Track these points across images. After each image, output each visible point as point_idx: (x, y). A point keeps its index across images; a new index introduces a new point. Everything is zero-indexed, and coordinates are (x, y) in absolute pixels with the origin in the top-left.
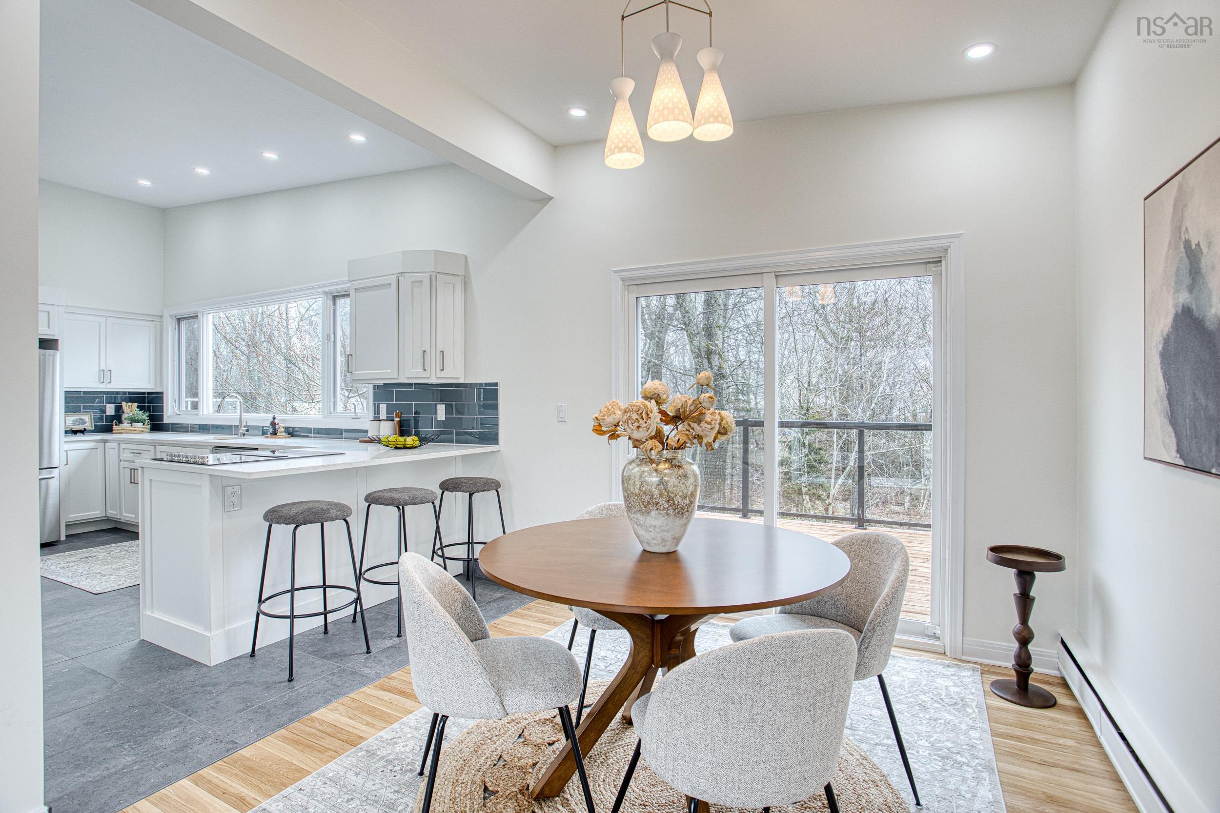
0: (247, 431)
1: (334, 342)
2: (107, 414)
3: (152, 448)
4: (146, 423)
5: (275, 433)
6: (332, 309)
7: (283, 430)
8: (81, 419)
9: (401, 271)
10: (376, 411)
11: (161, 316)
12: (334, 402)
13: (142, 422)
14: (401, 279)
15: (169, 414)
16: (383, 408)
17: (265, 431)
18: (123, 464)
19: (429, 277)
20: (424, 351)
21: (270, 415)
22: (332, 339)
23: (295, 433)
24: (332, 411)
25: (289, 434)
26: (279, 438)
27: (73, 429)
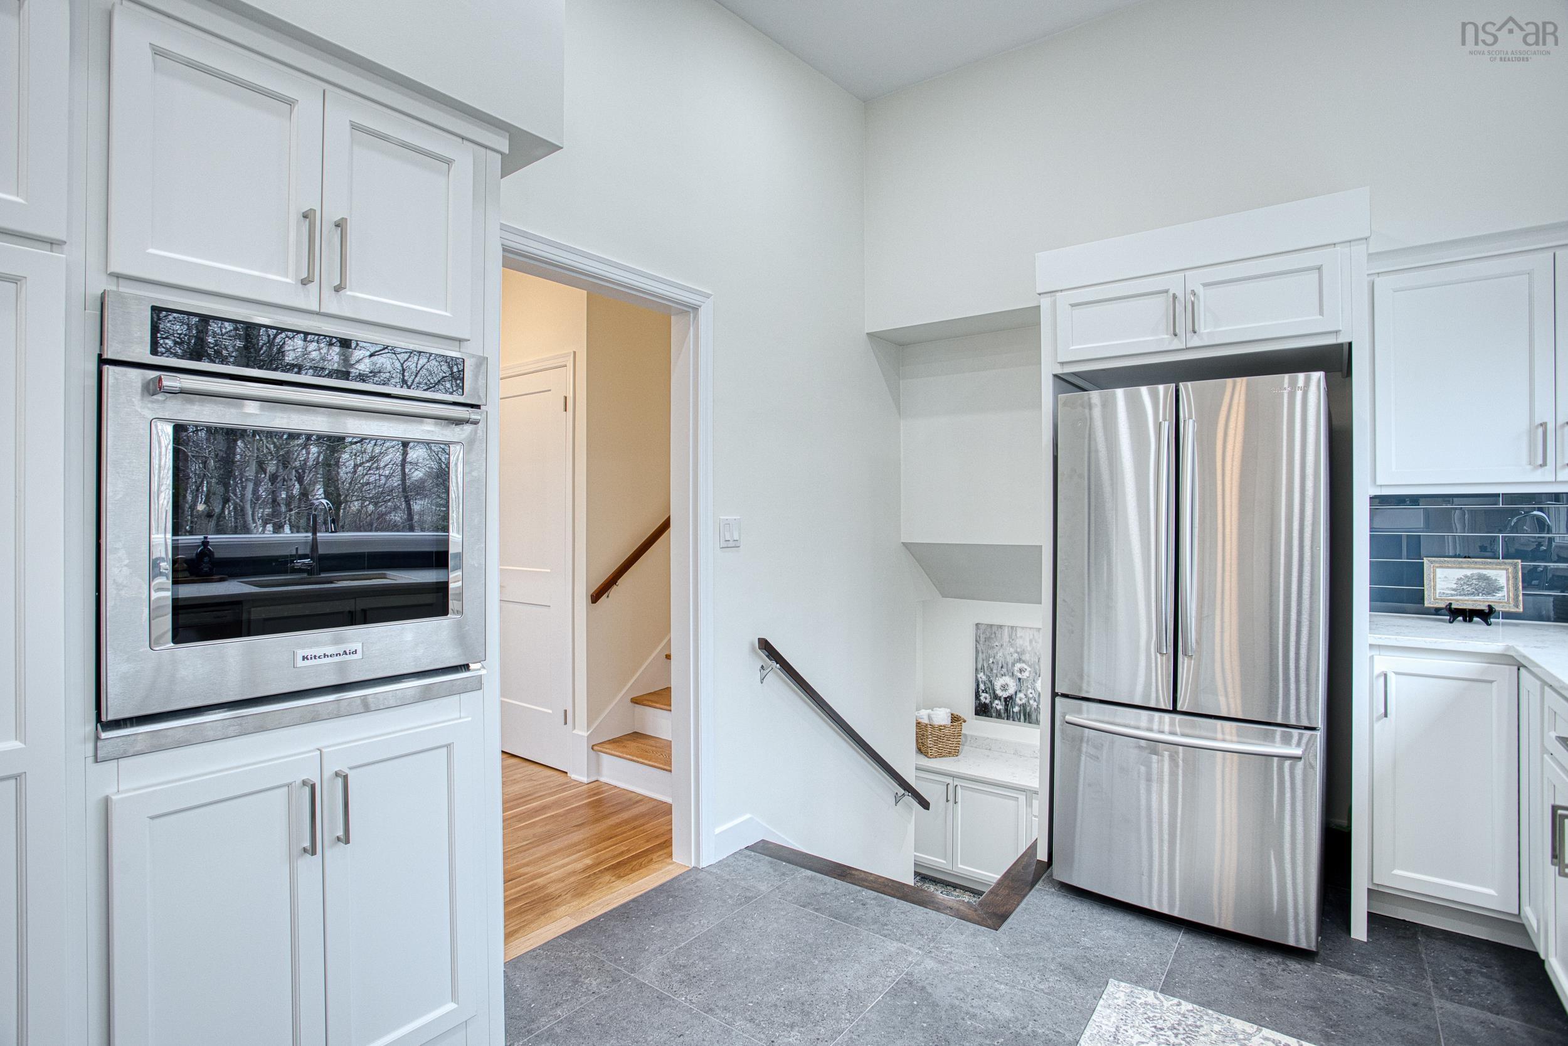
8: (1483, 579)
27: (1453, 606)
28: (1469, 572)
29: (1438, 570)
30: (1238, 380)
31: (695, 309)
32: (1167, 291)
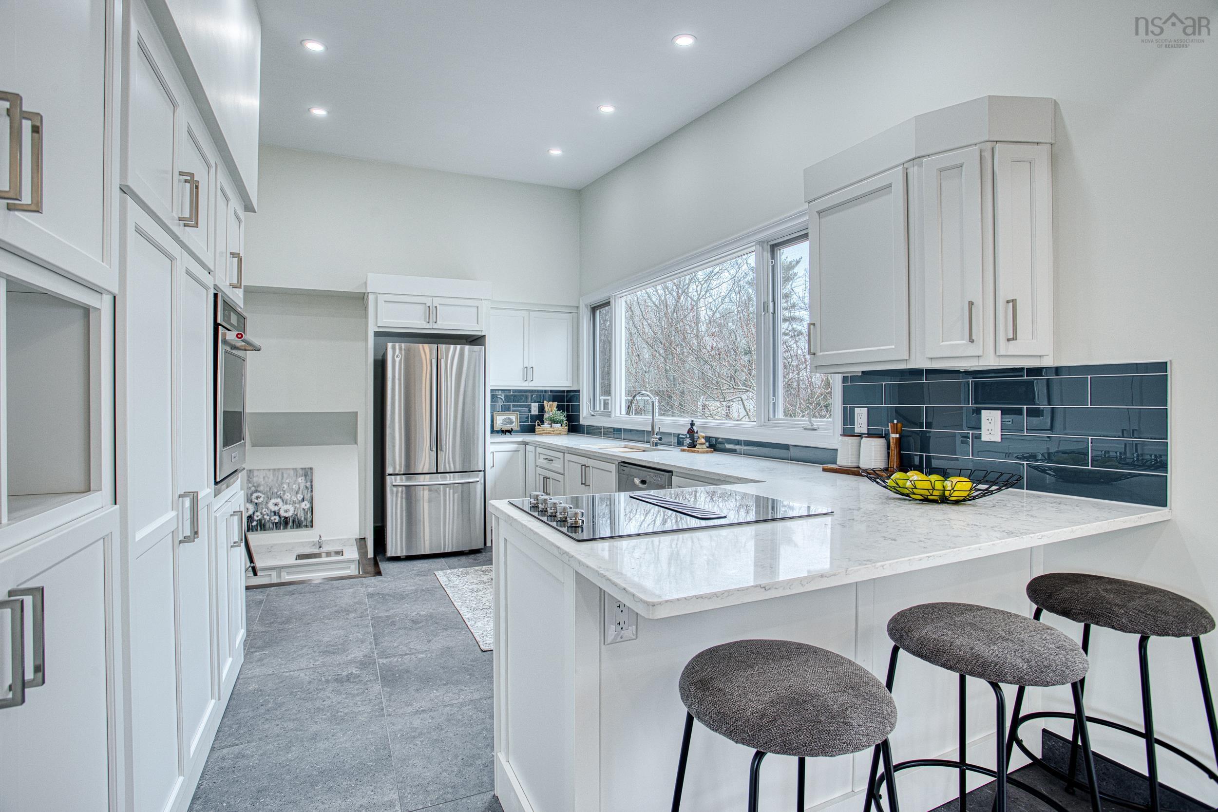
0: (660, 439)
1: (774, 313)
2: (532, 414)
3: (560, 455)
4: (564, 425)
5: (693, 445)
6: (771, 264)
7: (703, 441)
8: (509, 419)
9: (913, 156)
10: (848, 418)
11: (578, 307)
12: (774, 404)
13: (560, 422)
14: (914, 171)
15: (585, 414)
16: (861, 415)
17: (681, 440)
18: (539, 470)
19: (978, 154)
20: (971, 304)
21: (686, 419)
22: (771, 310)
23: (718, 446)
24: (771, 416)
25: (710, 446)
26: (698, 452)
27: (502, 429)
28: (505, 417)
29: (498, 417)
32: (425, 304)
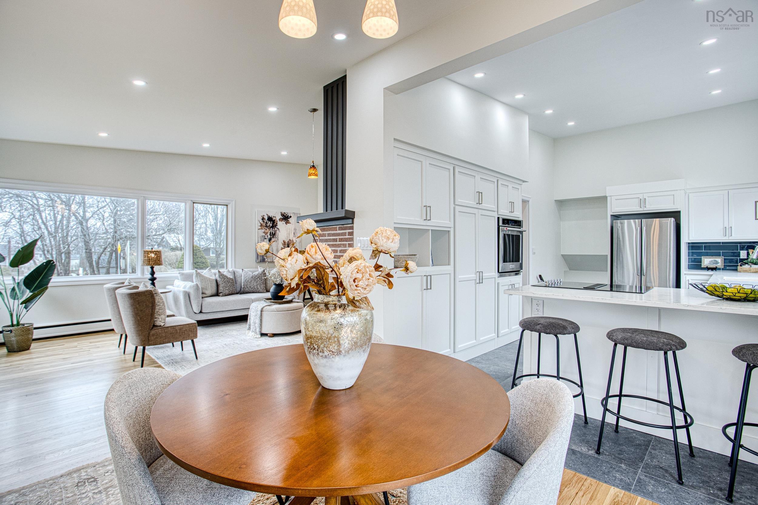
2: (741, 258)
8: (715, 261)
27: (708, 267)
28: (712, 259)
29: (705, 259)
30: (657, 219)
31: (528, 201)
32: (639, 198)
